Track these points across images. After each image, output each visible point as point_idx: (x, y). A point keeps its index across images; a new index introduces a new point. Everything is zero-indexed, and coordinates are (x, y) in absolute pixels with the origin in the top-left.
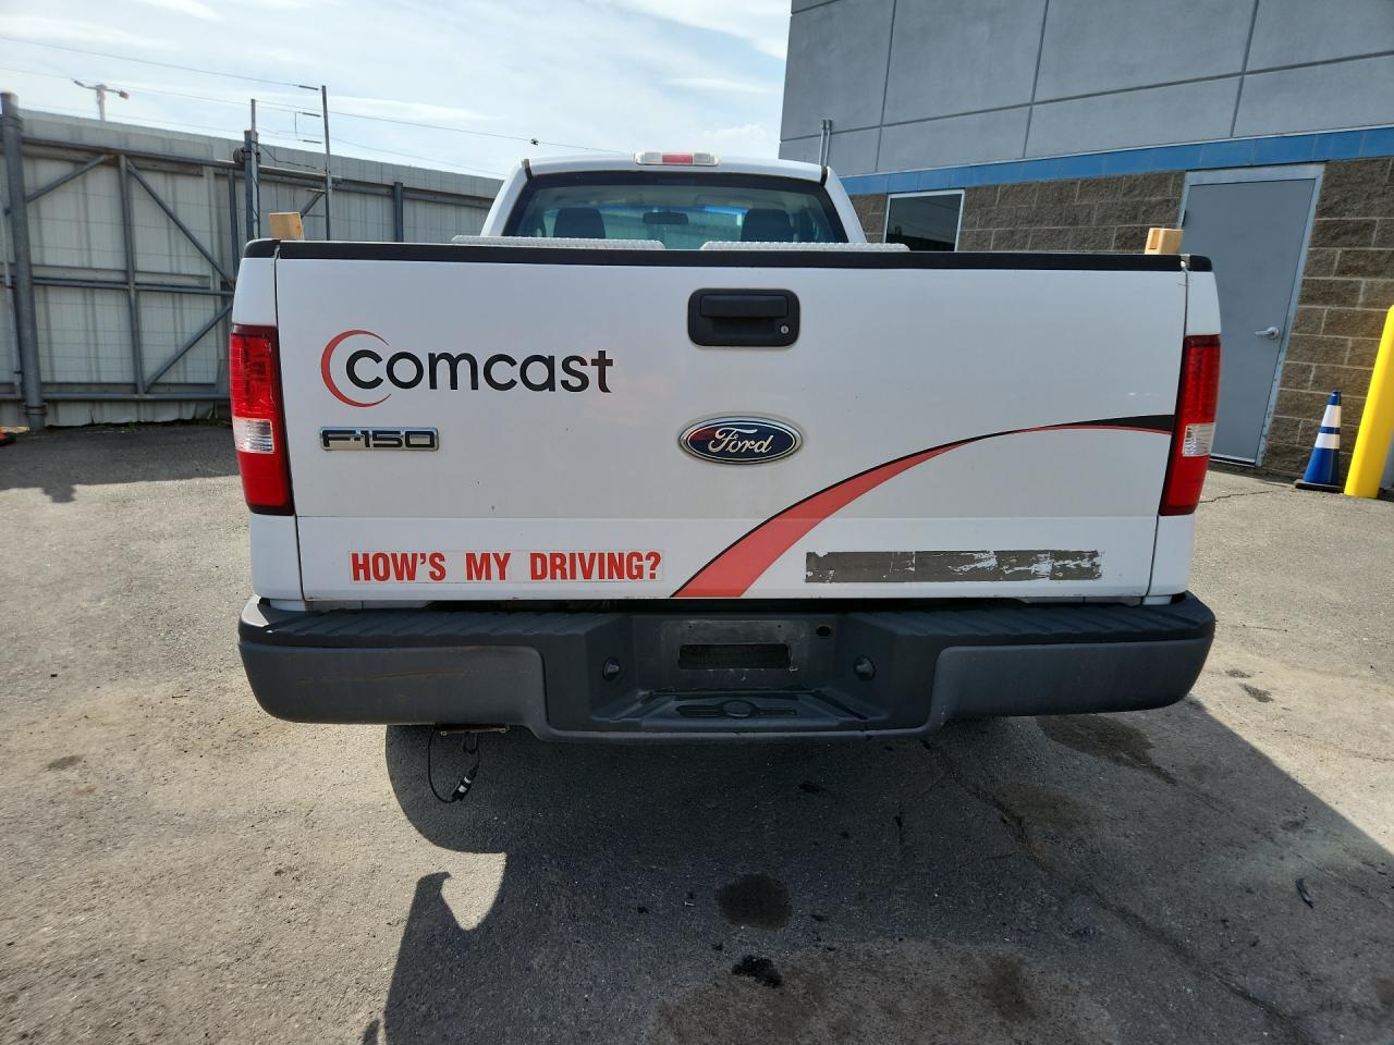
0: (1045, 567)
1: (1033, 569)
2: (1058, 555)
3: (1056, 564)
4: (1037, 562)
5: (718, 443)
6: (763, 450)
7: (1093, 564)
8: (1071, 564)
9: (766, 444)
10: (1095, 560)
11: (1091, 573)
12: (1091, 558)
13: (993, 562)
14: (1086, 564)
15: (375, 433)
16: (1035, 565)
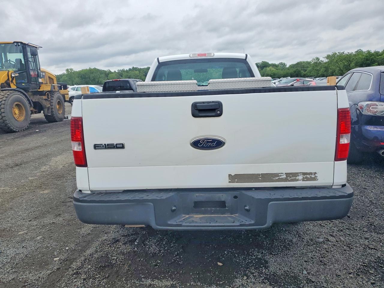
0: (301, 177)
1: (297, 178)
2: (304, 174)
3: (304, 176)
4: (298, 176)
5: (201, 144)
6: (214, 145)
7: (315, 176)
8: (308, 176)
9: (215, 144)
10: (316, 175)
11: (315, 179)
12: (314, 174)
13: (285, 176)
14: (313, 176)
15: (108, 144)
16: (297, 177)
